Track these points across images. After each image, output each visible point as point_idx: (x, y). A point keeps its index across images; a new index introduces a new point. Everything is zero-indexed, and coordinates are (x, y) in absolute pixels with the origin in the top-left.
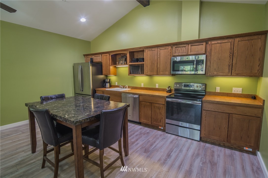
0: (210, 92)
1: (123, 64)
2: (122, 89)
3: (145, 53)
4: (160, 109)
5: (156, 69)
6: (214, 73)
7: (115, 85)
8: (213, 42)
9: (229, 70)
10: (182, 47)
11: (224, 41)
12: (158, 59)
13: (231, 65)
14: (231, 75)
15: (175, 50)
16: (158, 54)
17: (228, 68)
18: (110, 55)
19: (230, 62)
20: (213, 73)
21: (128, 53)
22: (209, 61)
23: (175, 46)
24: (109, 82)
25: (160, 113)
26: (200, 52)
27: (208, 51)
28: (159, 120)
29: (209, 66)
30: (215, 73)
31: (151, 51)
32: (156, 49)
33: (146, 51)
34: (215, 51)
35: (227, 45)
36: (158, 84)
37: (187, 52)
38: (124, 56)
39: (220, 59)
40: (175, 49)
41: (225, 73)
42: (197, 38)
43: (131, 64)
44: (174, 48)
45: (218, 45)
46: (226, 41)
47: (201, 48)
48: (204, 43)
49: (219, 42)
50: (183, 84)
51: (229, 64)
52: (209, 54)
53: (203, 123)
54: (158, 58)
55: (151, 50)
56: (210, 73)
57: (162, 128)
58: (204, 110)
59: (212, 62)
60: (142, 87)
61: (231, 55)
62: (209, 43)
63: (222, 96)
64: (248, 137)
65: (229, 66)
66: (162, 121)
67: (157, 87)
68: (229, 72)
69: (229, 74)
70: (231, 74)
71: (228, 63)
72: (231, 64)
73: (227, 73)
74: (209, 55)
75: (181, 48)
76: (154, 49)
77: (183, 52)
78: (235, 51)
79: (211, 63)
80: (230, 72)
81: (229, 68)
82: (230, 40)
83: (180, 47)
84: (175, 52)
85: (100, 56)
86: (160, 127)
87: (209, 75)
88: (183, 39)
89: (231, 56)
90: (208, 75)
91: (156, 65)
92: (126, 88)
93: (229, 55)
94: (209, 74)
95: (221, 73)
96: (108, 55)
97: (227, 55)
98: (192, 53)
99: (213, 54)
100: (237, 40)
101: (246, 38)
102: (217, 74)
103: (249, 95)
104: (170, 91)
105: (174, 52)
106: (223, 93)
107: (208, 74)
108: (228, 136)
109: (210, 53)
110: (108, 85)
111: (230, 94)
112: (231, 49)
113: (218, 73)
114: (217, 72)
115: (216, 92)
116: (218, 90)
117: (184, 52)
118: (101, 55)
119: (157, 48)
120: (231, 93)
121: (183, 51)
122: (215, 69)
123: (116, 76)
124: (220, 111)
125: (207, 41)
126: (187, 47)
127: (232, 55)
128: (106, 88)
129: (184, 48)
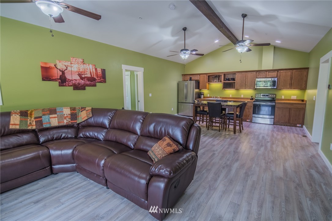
0: (278, 99)
1: (217, 81)
2: (215, 99)
3: (236, 75)
4: (249, 109)
5: (245, 85)
7: (208, 97)
8: (281, 71)
10: (262, 73)
11: (287, 71)
13: (291, 84)
16: (246, 76)
17: (289, 85)
18: (207, 76)
19: (290, 82)
21: (223, 75)
24: (203, 94)
25: (249, 111)
28: (248, 116)
29: (279, 84)
30: (282, 88)
31: (241, 74)
32: (245, 73)
33: (238, 74)
34: (283, 76)
35: (289, 73)
36: (243, 95)
37: (266, 76)
39: (285, 81)
41: (288, 88)
42: (272, 69)
43: (224, 82)
44: (257, 73)
45: (284, 73)
46: (289, 71)
47: (275, 74)
48: (276, 72)
49: (285, 71)
50: (262, 94)
53: (275, 115)
54: (246, 78)
56: (279, 88)
57: (249, 121)
58: (276, 107)
59: (280, 82)
60: (230, 97)
62: (279, 71)
63: (285, 101)
64: (299, 119)
66: (250, 116)
67: (242, 97)
78: (293, 77)
80: (291, 87)
82: (291, 71)
85: (198, 76)
86: (247, 120)
88: (263, 69)
91: (245, 83)
92: (218, 98)
96: (205, 75)
97: (289, 78)
98: (269, 77)
100: (294, 71)
101: (299, 70)
103: (300, 99)
105: (257, 75)
106: (286, 99)
108: (289, 120)
109: (280, 77)
110: (202, 96)
111: (290, 99)
112: (291, 75)
113: (284, 88)
116: (283, 97)
117: (264, 76)
122: (282, 86)
123: (208, 90)
124: (285, 107)
125: (278, 70)
126: (266, 73)
127: (291, 78)
129: (264, 73)
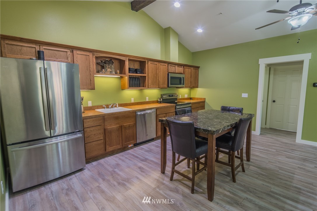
1: (114, 73)
7: (87, 107)
8: (186, 67)
11: (189, 68)
16: (159, 69)
31: (153, 64)
33: (149, 63)
38: (122, 63)
47: (181, 69)
48: (183, 67)
50: (168, 95)
60: (132, 102)
67: (147, 100)
83: (172, 66)
92: (116, 106)
100: (192, 68)
101: (195, 68)
103: (189, 98)
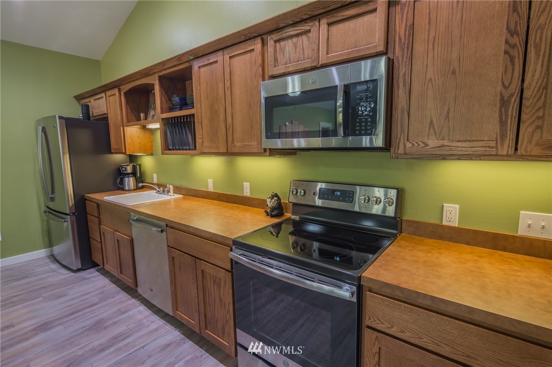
0: (417, 222)
2: (160, 195)
4: (219, 287)
5: (224, 130)
6: (427, 145)
9: (503, 123)
10: (297, 35)
12: (228, 93)
13: (515, 101)
14: (511, 151)
15: (275, 51)
16: (227, 75)
17: (497, 115)
18: (122, 93)
19: (507, 84)
20: (422, 145)
21: (157, 82)
22: (404, 85)
23: (272, 36)
24: (134, 174)
25: (221, 301)
26: (364, 49)
27: (400, 39)
28: (219, 327)
29: (402, 111)
30: (433, 142)
32: (219, 57)
33: (196, 67)
34: (432, 34)
36: (249, 183)
37: (316, 55)
39: (454, 73)
40: (275, 47)
41: (482, 144)
43: (165, 115)
47: (370, 26)
48: (381, 4)
50: (319, 187)
51: (504, 91)
52: (403, 50)
54: (228, 88)
55: (206, 63)
56: (409, 145)
58: (368, 327)
59: (416, 88)
61: (515, 40)
63: (468, 244)
65: (504, 103)
66: (226, 331)
68: (503, 136)
69: (502, 145)
70: (516, 149)
71: (499, 88)
72: (512, 95)
73: (493, 144)
74: (403, 56)
75: (295, 40)
76: (215, 60)
77: (302, 56)
78: (540, 20)
79: (413, 97)
80: (511, 135)
81: (501, 117)
84: (276, 60)
85: (102, 97)
87: (405, 154)
89: (513, 46)
90: (401, 151)
91: (222, 116)
93: (503, 47)
94: (405, 146)
95: (459, 144)
96: (116, 91)
97: (492, 43)
98: (334, 56)
99: (419, 48)
102: (443, 146)
104: (278, 210)
105: (272, 59)
106: (475, 232)
107: (401, 146)
109: (409, 47)
111: (506, 237)
112: (515, 11)
113: (446, 142)
114: (443, 139)
115: (445, 223)
116: (452, 216)
117: (306, 56)
118: (103, 95)
119: (220, 53)
120: (514, 237)
121: (301, 52)
122: (432, 122)
123: (152, 154)
126: (314, 33)
127: (521, 40)
128: (126, 191)
129: (304, 37)
